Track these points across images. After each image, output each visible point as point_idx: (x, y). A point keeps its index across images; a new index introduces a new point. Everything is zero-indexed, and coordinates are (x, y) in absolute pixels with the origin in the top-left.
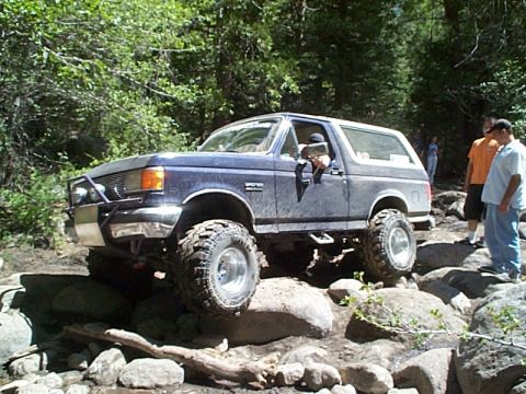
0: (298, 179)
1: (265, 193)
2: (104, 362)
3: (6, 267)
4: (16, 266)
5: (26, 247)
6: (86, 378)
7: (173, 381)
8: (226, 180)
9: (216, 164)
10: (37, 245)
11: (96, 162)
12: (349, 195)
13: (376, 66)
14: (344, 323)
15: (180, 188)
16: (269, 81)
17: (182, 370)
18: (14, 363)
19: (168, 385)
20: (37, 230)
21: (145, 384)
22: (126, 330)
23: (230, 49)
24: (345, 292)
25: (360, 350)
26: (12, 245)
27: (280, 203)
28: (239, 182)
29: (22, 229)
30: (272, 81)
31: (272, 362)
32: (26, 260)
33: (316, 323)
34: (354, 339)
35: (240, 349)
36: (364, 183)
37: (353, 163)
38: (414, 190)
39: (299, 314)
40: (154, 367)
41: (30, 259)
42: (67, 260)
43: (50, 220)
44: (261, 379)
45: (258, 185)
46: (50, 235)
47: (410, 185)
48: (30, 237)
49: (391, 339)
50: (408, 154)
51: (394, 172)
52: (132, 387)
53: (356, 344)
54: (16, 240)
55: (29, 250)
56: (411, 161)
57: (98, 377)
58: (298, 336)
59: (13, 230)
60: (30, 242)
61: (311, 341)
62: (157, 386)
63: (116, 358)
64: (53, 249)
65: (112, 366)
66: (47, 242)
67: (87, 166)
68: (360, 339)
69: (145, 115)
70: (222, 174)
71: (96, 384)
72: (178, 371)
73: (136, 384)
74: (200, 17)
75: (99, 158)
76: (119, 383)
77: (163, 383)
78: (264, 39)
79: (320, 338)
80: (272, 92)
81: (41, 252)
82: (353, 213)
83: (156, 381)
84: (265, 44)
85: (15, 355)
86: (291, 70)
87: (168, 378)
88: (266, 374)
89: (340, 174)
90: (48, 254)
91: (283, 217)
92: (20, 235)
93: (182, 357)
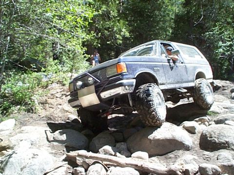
1: (161, 72)
3: (17, 123)
4: (21, 123)
5: (23, 112)
8: (148, 67)
9: (142, 60)
10: (28, 111)
12: (187, 71)
15: (133, 71)
16: (116, 31)
20: (26, 104)
24: (194, 128)
25: (213, 155)
26: (16, 112)
27: (166, 76)
30: (117, 31)
31: (182, 164)
32: (25, 119)
33: (186, 143)
34: (206, 150)
36: (190, 66)
37: (185, 59)
39: (179, 140)
41: (27, 119)
42: (45, 118)
44: (179, 173)
45: (158, 68)
46: (33, 106)
48: (23, 107)
49: (227, 149)
50: (200, 55)
53: (209, 152)
54: (17, 109)
55: (25, 114)
58: (179, 150)
60: (25, 110)
61: (186, 152)
63: (102, 169)
64: (35, 113)
66: (32, 110)
68: (210, 150)
70: (146, 64)
79: (189, 150)
80: (118, 36)
81: (31, 115)
82: (190, 79)
84: (114, 14)
88: (181, 171)
89: (182, 63)
90: (34, 116)
91: (168, 82)
92: (19, 107)
93: (137, 166)
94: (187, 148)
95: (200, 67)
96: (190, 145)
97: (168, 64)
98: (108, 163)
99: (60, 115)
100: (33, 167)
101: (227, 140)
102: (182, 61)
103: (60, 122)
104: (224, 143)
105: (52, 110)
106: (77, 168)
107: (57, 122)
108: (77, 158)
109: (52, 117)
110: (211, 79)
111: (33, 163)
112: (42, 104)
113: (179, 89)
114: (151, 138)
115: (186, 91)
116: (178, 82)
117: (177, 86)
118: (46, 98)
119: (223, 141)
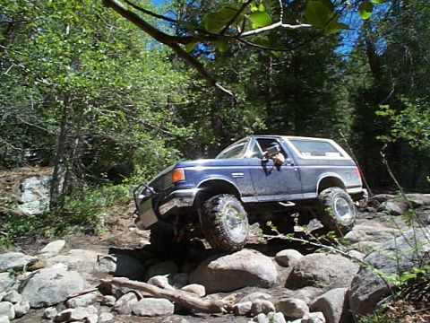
0: (265, 170)
2: (124, 300)
3: (67, 246)
5: (79, 234)
6: (113, 310)
7: (167, 312)
8: (221, 172)
10: (87, 232)
11: (126, 180)
12: (300, 177)
13: (322, 108)
14: (284, 278)
16: (245, 122)
17: (173, 306)
18: (70, 300)
19: (163, 315)
20: (87, 224)
21: (149, 314)
22: (139, 281)
23: (218, 102)
24: (286, 258)
25: (293, 294)
26: (71, 232)
27: (255, 184)
28: (228, 173)
29: (78, 223)
30: (247, 122)
31: (231, 299)
32: (80, 242)
33: (265, 277)
35: (213, 295)
36: (310, 170)
37: (300, 158)
38: (347, 172)
39: (253, 271)
40: (155, 303)
41: (82, 241)
42: (106, 242)
43: (95, 217)
44: (223, 309)
45: (241, 174)
46: (95, 226)
47: (343, 169)
48: (82, 228)
50: (338, 152)
51: (329, 162)
52: (140, 315)
53: (291, 290)
54: (73, 229)
55: (82, 236)
56: (341, 155)
57: (120, 309)
58: (253, 286)
59: (72, 223)
60: (82, 231)
61: (261, 289)
62: (157, 315)
63: (132, 298)
64: (96, 235)
65: (129, 303)
66: (93, 231)
67: (121, 183)
68: (294, 287)
69: (158, 148)
70: (218, 170)
71: (118, 313)
72: (170, 306)
73: (143, 313)
74: (195, 82)
75: (129, 177)
76: (133, 313)
77: (160, 313)
78: (240, 93)
79: (267, 288)
80: (247, 129)
81: (89, 237)
82: (305, 187)
83: (156, 311)
84: (241, 97)
85: (70, 295)
86: (260, 114)
87: (164, 310)
88: (226, 307)
89: (292, 165)
90: (93, 239)
91: (259, 192)
92: (76, 226)
93: (173, 297)
94: (265, 285)
95: (331, 170)
96: (269, 280)
97: (261, 167)
98: (148, 294)
99: (130, 239)
100: (54, 289)
101: (315, 273)
102: (293, 162)
103: (126, 248)
104: (310, 278)
105: (120, 233)
106: (107, 297)
107: (122, 248)
108: (114, 286)
109: (116, 242)
110: (359, 186)
111: (54, 284)
112: (109, 224)
113: (283, 202)
114: (212, 267)
115: (293, 204)
116: (280, 193)
117: (277, 198)
118: (119, 217)
119: (310, 274)
